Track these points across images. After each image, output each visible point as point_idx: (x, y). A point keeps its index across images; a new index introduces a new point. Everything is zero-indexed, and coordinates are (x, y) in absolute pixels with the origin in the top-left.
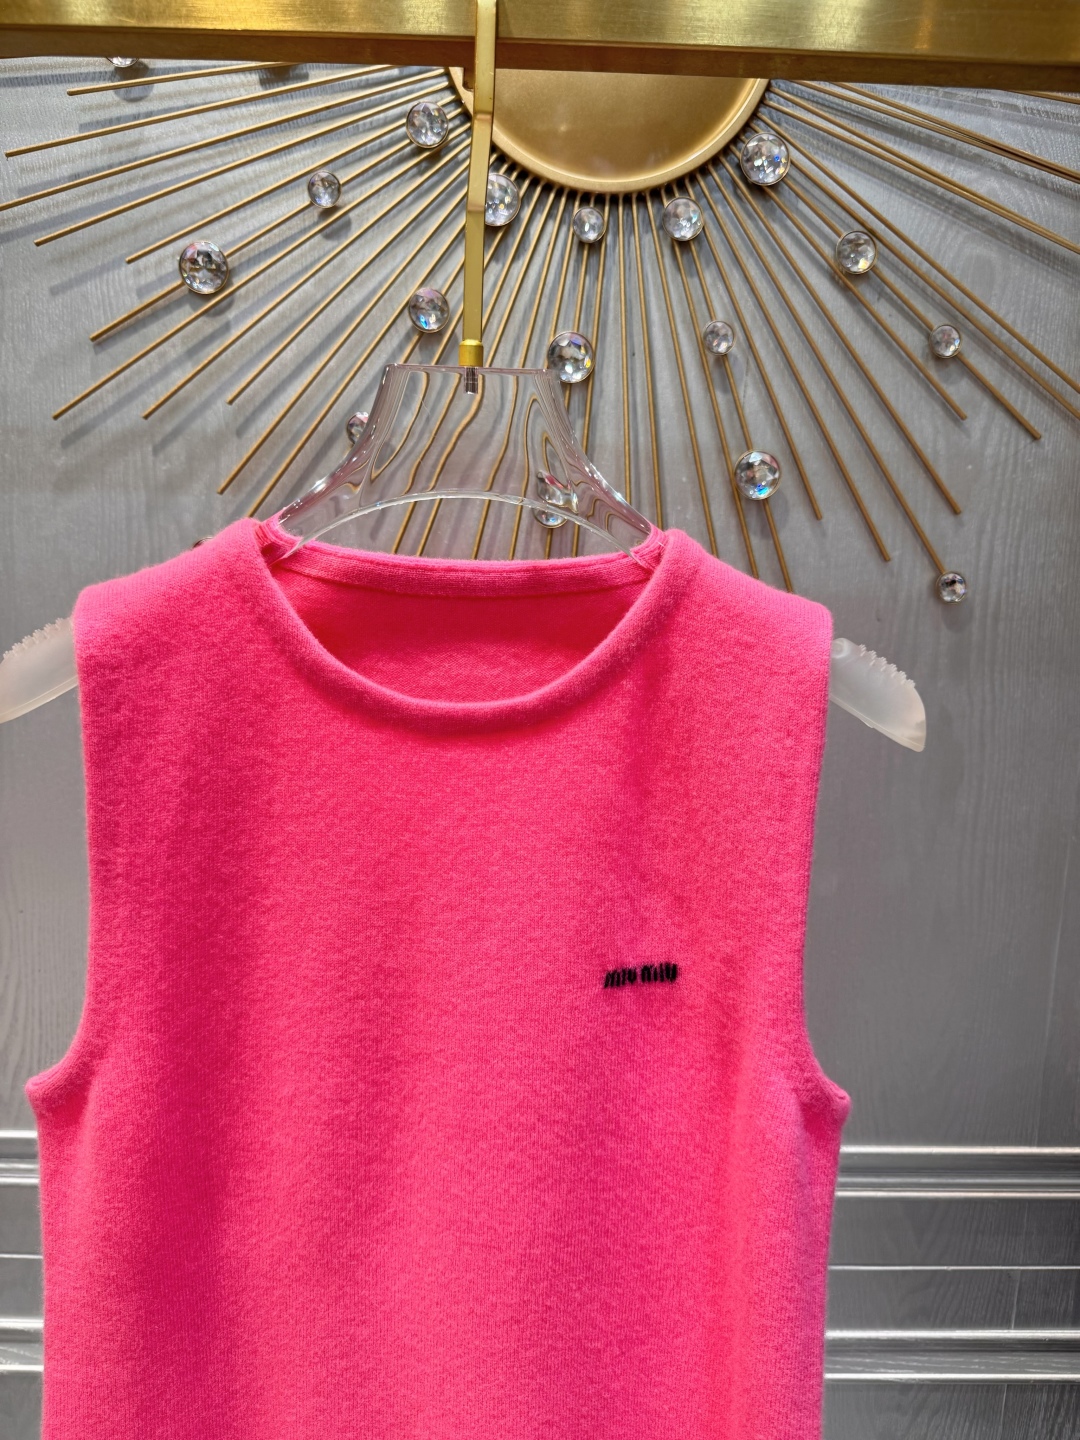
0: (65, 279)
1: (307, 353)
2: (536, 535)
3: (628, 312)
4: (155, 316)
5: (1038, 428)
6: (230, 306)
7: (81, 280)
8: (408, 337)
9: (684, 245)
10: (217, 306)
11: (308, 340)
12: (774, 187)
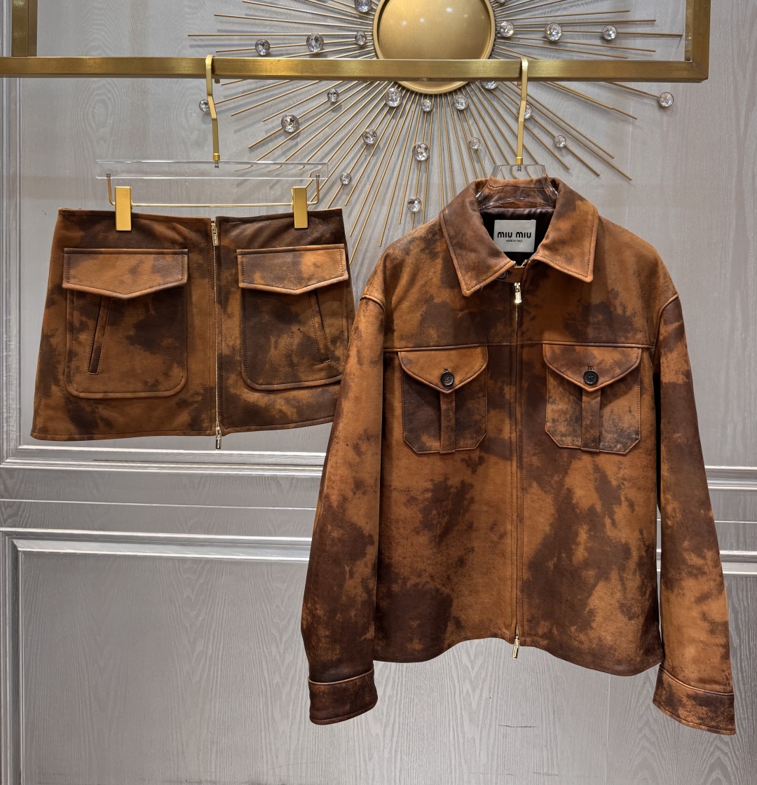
0: (240, 127)
1: (326, 152)
2: (409, 215)
3: (442, 134)
4: (272, 140)
5: (599, 173)
6: (298, 136)
7: (245, 128)
8: (362, 147)
9: (461, 111)
10: (294, 136)
11: (327, 148)
12: (493, 89)
